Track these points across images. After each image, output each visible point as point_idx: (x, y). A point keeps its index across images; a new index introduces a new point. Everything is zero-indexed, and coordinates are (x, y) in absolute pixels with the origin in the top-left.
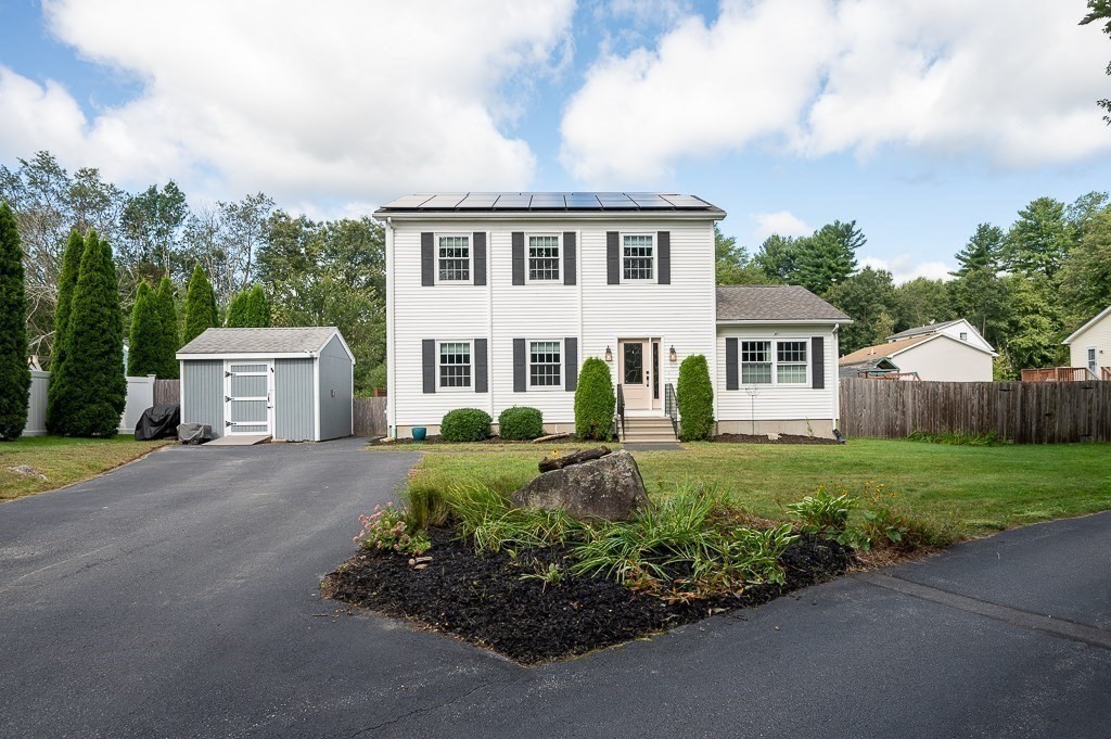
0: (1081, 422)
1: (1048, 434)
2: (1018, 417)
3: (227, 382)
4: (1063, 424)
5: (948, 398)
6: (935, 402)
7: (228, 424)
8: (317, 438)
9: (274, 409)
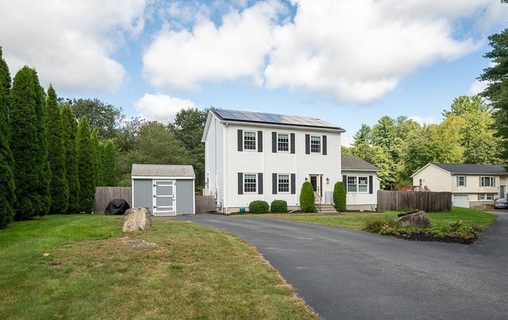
0: (442, 205)
1: (434, 209)
2: (426, 204)
3: (154, 189)
4: (437, 206)
5: (408, 197)
6: (404, 198)
7: (155, 207)
8: (194, 213)
9: (175, 201)
